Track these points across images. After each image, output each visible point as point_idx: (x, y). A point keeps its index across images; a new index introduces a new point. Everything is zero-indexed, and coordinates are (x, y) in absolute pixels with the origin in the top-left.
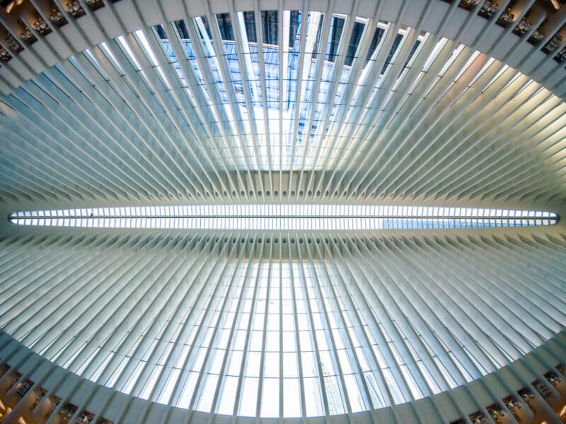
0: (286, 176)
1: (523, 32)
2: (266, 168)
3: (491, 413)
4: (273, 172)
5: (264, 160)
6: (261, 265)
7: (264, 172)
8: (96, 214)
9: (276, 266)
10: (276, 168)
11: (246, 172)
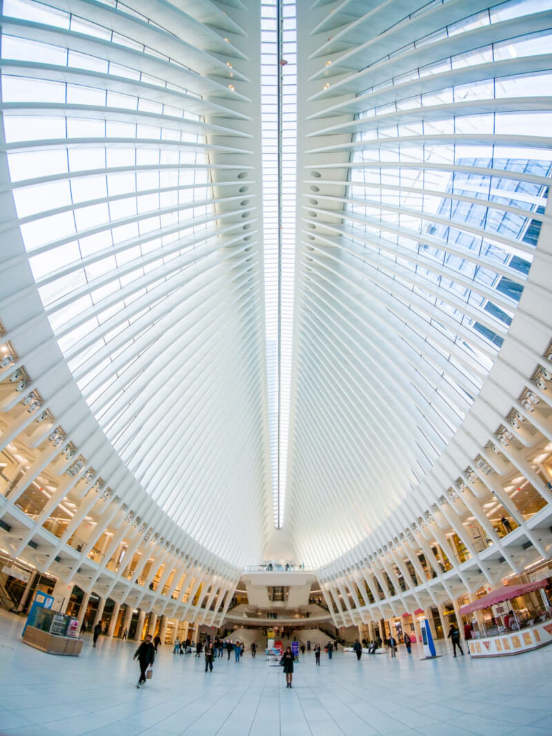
0: (340, 191)
1: (499, 437)
2: (357, 158)
3: (68, 446)
4: (349, 170)
5: (371, 155)
6: (202, 149)
7: (350, 152)
8: (285, 69)
9: (202, 177)
10: (356, 176)
11: (355, 116)
